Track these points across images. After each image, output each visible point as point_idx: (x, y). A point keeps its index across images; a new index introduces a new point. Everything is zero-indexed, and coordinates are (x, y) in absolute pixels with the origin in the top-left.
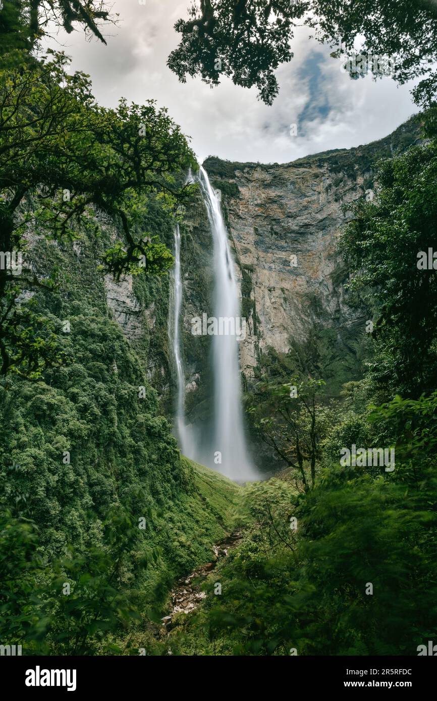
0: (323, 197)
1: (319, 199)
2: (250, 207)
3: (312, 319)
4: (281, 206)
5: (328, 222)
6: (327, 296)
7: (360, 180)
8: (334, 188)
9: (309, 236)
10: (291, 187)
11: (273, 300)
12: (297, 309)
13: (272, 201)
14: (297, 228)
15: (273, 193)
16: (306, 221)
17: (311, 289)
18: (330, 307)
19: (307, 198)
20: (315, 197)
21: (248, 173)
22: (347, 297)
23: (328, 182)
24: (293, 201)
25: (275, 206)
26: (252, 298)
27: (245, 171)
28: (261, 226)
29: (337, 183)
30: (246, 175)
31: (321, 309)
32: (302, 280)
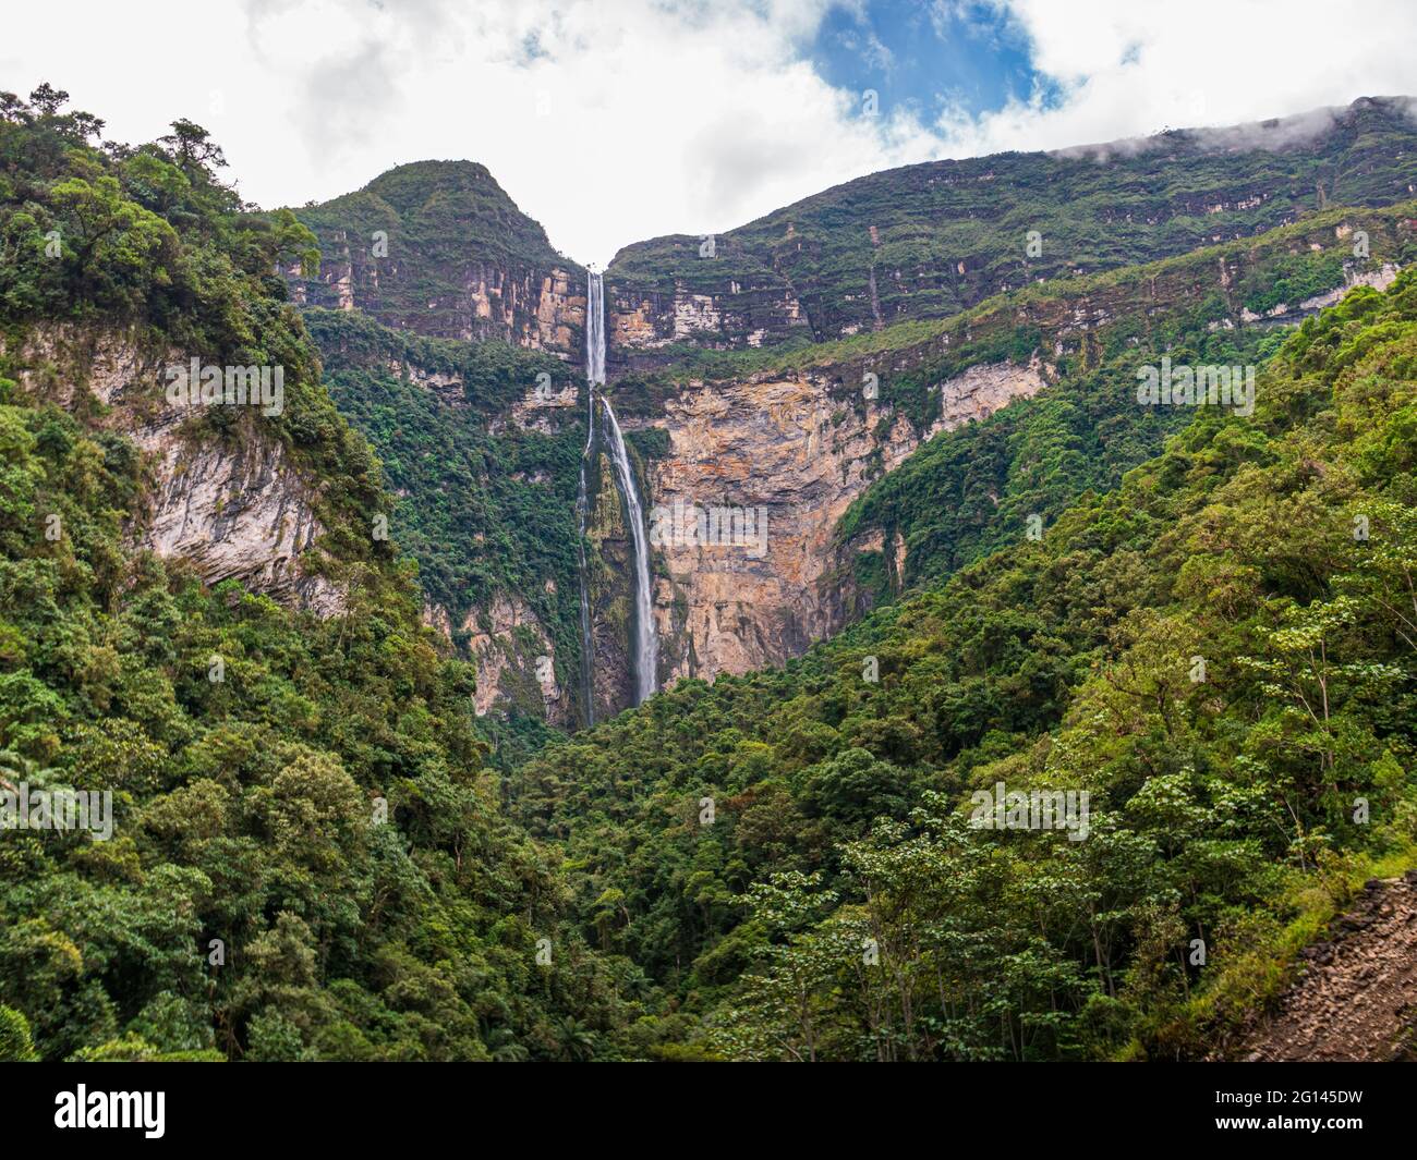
0: (813, 441)
1: (805, 445)
2: (690, 468)
3: (786, 653)
4: (743, 457)
5: (819, 488)
6: (811, 615)
7: (873, 421)
8: (833, 431)
9: (789, 508)
10: (761, 421)
11: (724, 624)
12: (760, 639)
13: (730, 450)
14: (768, 495)
15: (729, 434)
16: (784, 485)
17: (788, 602)
18: (815, 636)
19: (786, 444)
20: (800, 442)
21: (688, 402)
22: (836, 622)
23: (825, 415)
24: (762, 449)
25: (733, 458)
26: (689, 630)
27: (683, 398)
28: (707, 497)
29: (837, 421)
30: (686, 407)
31: (801, 635)
32: (773, 586)
